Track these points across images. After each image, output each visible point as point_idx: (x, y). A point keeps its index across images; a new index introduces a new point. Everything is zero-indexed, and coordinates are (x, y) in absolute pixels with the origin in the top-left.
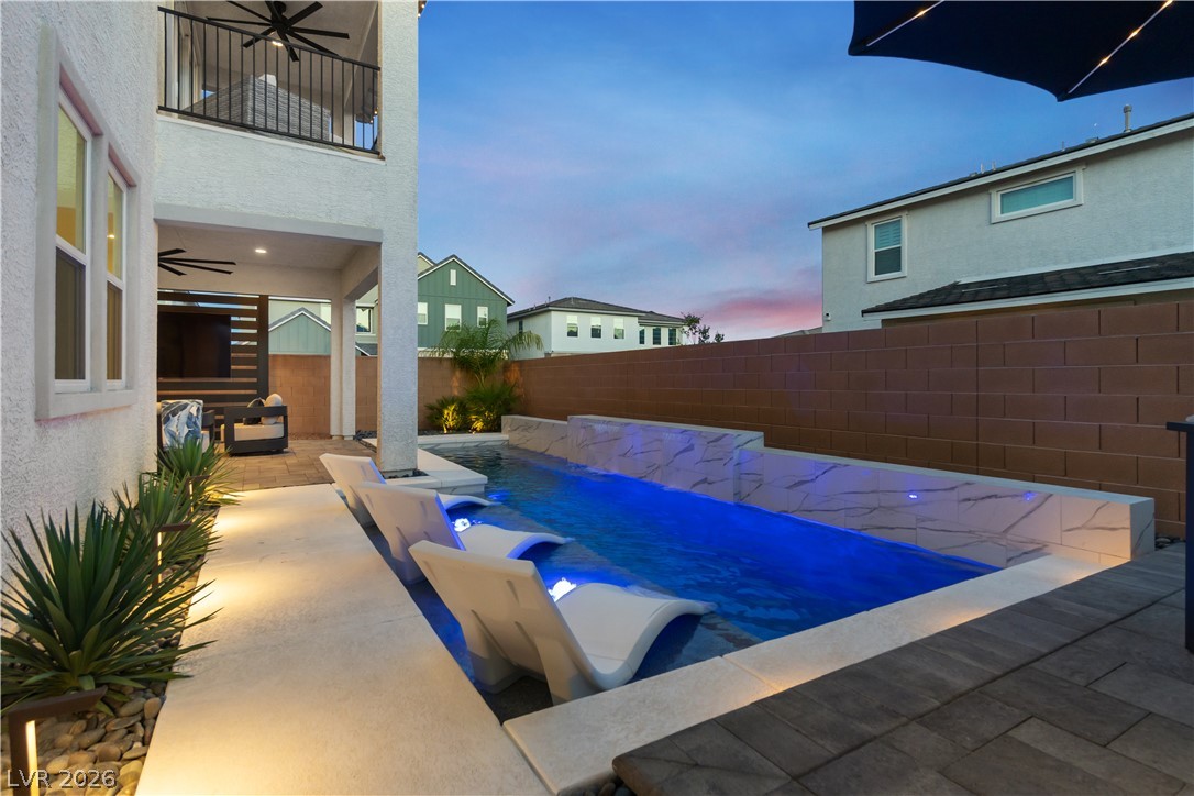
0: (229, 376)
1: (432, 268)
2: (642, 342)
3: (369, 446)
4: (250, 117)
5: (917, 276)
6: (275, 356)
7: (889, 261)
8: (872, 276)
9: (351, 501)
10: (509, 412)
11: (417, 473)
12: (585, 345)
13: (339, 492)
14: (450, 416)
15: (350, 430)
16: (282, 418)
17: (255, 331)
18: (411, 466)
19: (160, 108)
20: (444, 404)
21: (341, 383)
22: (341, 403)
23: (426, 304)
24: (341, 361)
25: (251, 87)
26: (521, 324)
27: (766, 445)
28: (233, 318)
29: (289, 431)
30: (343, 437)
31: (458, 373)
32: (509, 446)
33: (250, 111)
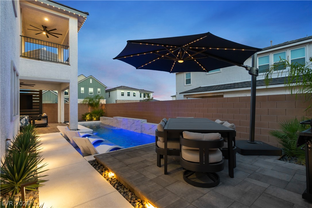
0: (32, 109)
1: (85, 79)
2: (141, 97)
3: (67, 124)
4: (40, 57)
5: (194, 85)
6: (43, 104)
7: (188, 81)
8: (185, 85)
9: (63, 135)
10: (102, 116)
11: (78, 130)
12: (126, 98)
13: (61, 134)
14: (88, 117)
15: (63, 121)
16: (46, 119)
17: (39, 98)
18: (77, 128)
19: (20, 56)
20: (86, 114)
21: (61, 110)
22: (61, 115)
23: (84, 88)
24: (61, 105)
25: (40, 51)
26: (109, 93)
27: (147, 122)
28: (33, 96)
29: (48, 121)
30: (61, 123)
31: (90, 107)
32: (101, 123)
33: (40, 56)
